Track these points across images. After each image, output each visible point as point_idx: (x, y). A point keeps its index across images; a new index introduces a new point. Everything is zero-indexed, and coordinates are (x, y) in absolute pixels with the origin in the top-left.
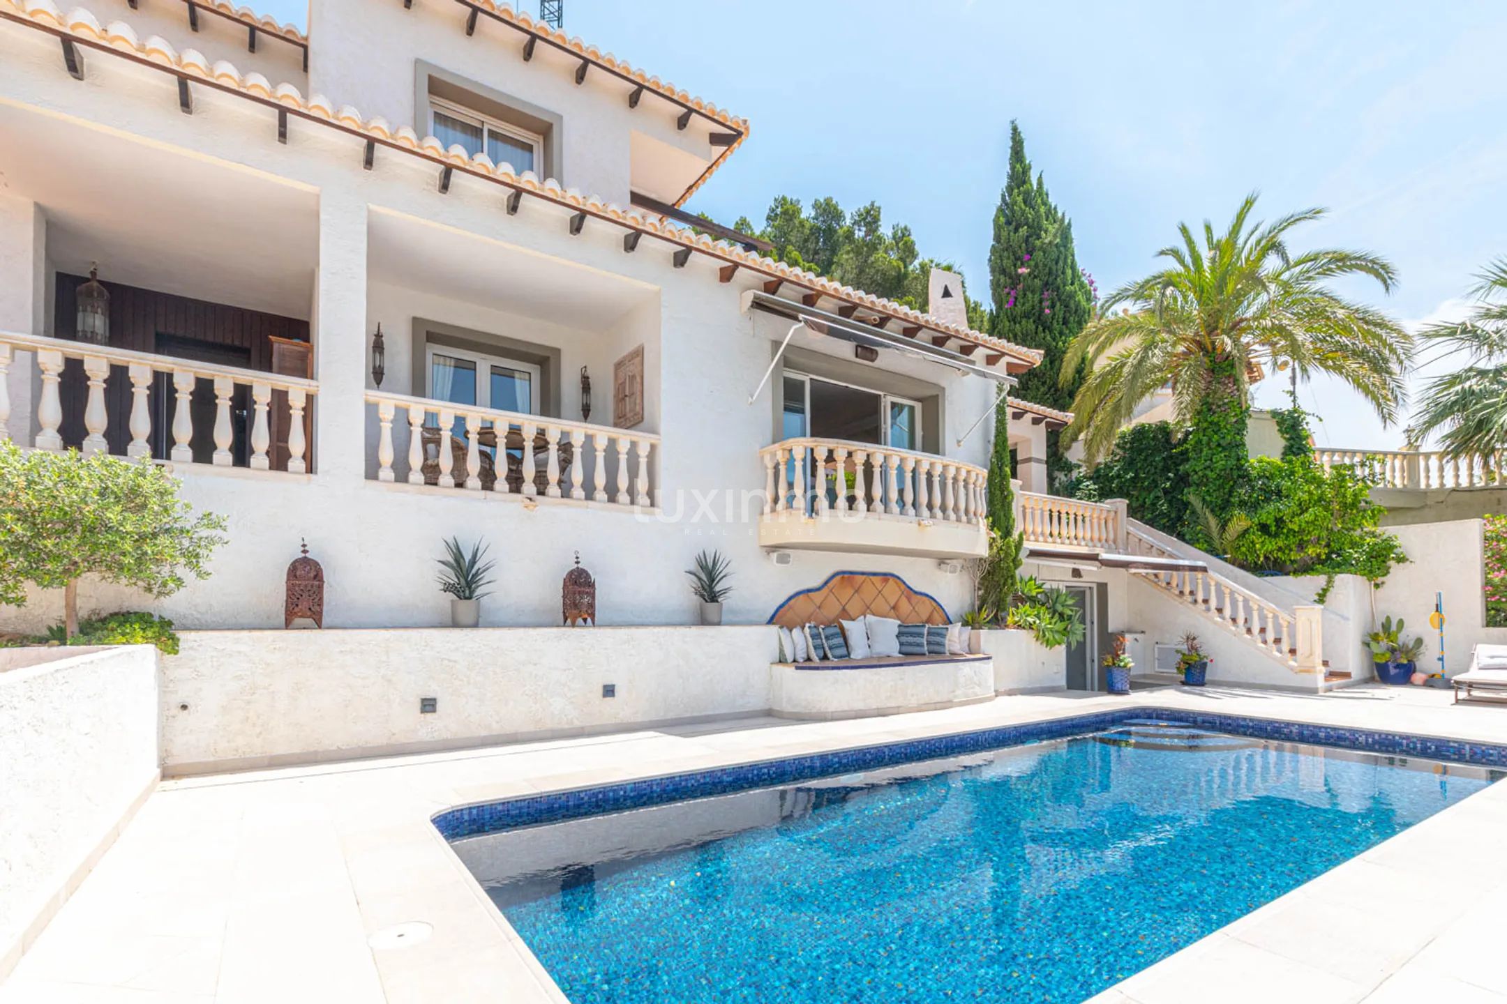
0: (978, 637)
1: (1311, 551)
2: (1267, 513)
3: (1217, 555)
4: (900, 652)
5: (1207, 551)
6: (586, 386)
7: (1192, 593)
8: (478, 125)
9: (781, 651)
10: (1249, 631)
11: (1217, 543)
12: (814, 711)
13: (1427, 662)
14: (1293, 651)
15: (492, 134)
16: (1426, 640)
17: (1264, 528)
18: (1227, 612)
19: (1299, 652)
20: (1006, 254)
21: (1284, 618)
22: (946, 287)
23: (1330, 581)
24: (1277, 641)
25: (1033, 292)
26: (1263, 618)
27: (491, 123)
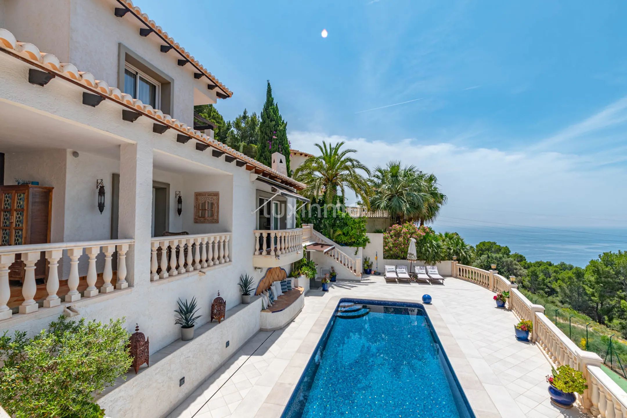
0: (297, 281)
1: (353, 240)
2: (345, 230)
3: (331, 239)
4: (283, 292)
5: (329, 238)
6: (180, 201)
7: (334, 256)
8: (135, 73)
9: (263, 306)
10: (348, 267)
11: (331, 236)
12: (278, 326)
13: (374, 268)
14: (355, 271)
15: (141, 79)
16: (373, 263)
17: (344, 234)
18: (340, 259)
19: (357, 271)
20: (267, 128)
21: (353, 262)
22: (281, 160)
23: (358, 248)
24: (351, 267)
25: (276, 144)
26: (348, 261)
27: (141, 74)
